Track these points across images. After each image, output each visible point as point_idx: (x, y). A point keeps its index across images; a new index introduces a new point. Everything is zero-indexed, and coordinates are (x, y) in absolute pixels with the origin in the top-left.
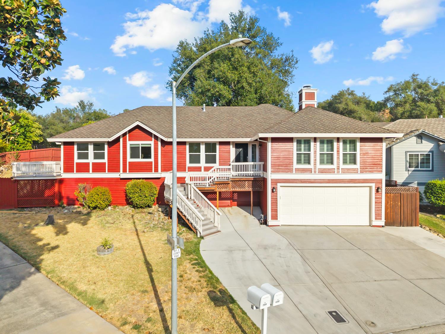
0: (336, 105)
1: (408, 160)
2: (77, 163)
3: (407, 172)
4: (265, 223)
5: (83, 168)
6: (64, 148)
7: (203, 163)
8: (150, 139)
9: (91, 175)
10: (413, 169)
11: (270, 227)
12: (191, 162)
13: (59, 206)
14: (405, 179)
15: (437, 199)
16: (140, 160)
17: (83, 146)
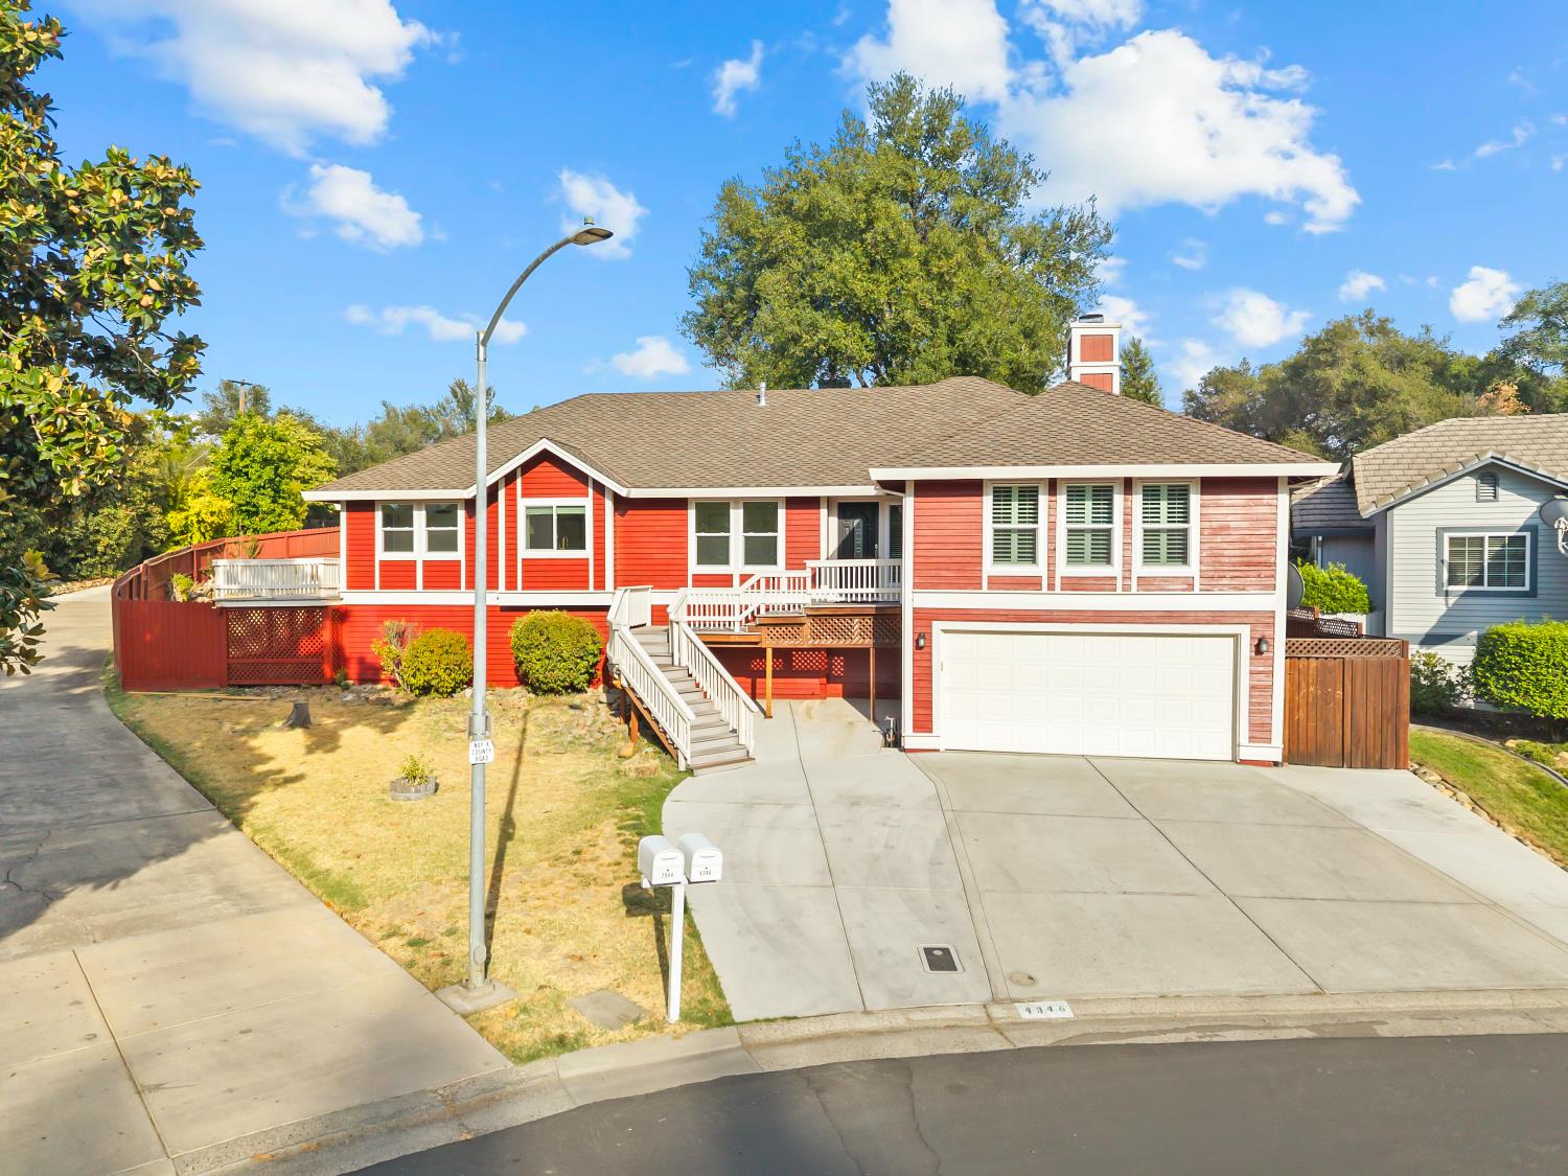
0: (1318, 373)
1: (1446, 557)
2: (384, 564)
3: (1442, 600)
4: (897, 743)
5: (400, 576)
6: (348, 519)
7: (736, 564)
8: (581, 491)
9: (420, 597)
10: (1465, 588)
11: (911, 755)
12: (700, 562)
13: (334, 683)
14: (1433, 624)
15: (1505, 687)
16: (554, 553)
17: (398, 514)
